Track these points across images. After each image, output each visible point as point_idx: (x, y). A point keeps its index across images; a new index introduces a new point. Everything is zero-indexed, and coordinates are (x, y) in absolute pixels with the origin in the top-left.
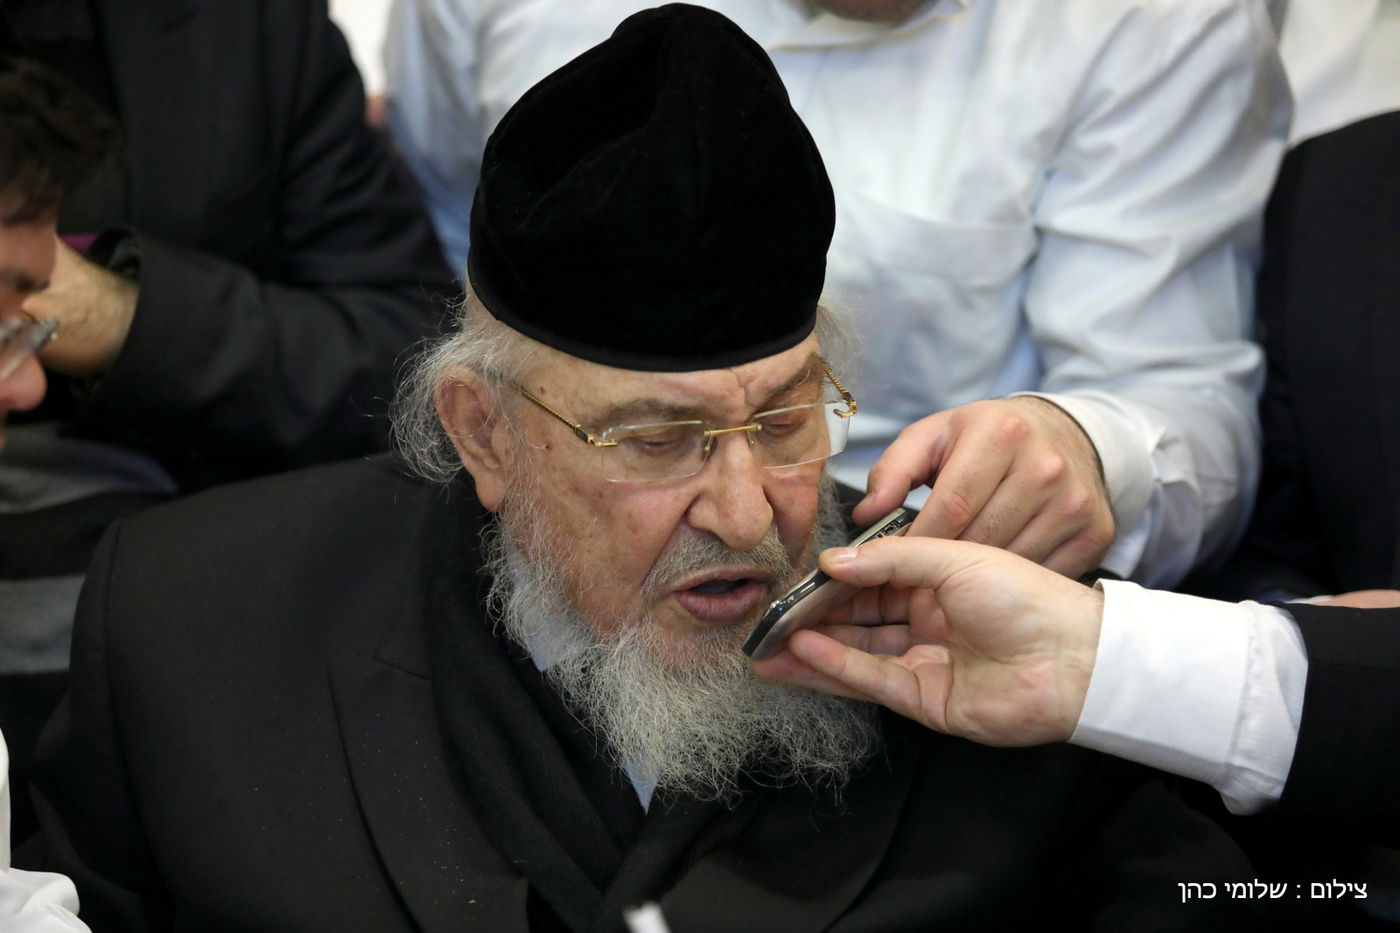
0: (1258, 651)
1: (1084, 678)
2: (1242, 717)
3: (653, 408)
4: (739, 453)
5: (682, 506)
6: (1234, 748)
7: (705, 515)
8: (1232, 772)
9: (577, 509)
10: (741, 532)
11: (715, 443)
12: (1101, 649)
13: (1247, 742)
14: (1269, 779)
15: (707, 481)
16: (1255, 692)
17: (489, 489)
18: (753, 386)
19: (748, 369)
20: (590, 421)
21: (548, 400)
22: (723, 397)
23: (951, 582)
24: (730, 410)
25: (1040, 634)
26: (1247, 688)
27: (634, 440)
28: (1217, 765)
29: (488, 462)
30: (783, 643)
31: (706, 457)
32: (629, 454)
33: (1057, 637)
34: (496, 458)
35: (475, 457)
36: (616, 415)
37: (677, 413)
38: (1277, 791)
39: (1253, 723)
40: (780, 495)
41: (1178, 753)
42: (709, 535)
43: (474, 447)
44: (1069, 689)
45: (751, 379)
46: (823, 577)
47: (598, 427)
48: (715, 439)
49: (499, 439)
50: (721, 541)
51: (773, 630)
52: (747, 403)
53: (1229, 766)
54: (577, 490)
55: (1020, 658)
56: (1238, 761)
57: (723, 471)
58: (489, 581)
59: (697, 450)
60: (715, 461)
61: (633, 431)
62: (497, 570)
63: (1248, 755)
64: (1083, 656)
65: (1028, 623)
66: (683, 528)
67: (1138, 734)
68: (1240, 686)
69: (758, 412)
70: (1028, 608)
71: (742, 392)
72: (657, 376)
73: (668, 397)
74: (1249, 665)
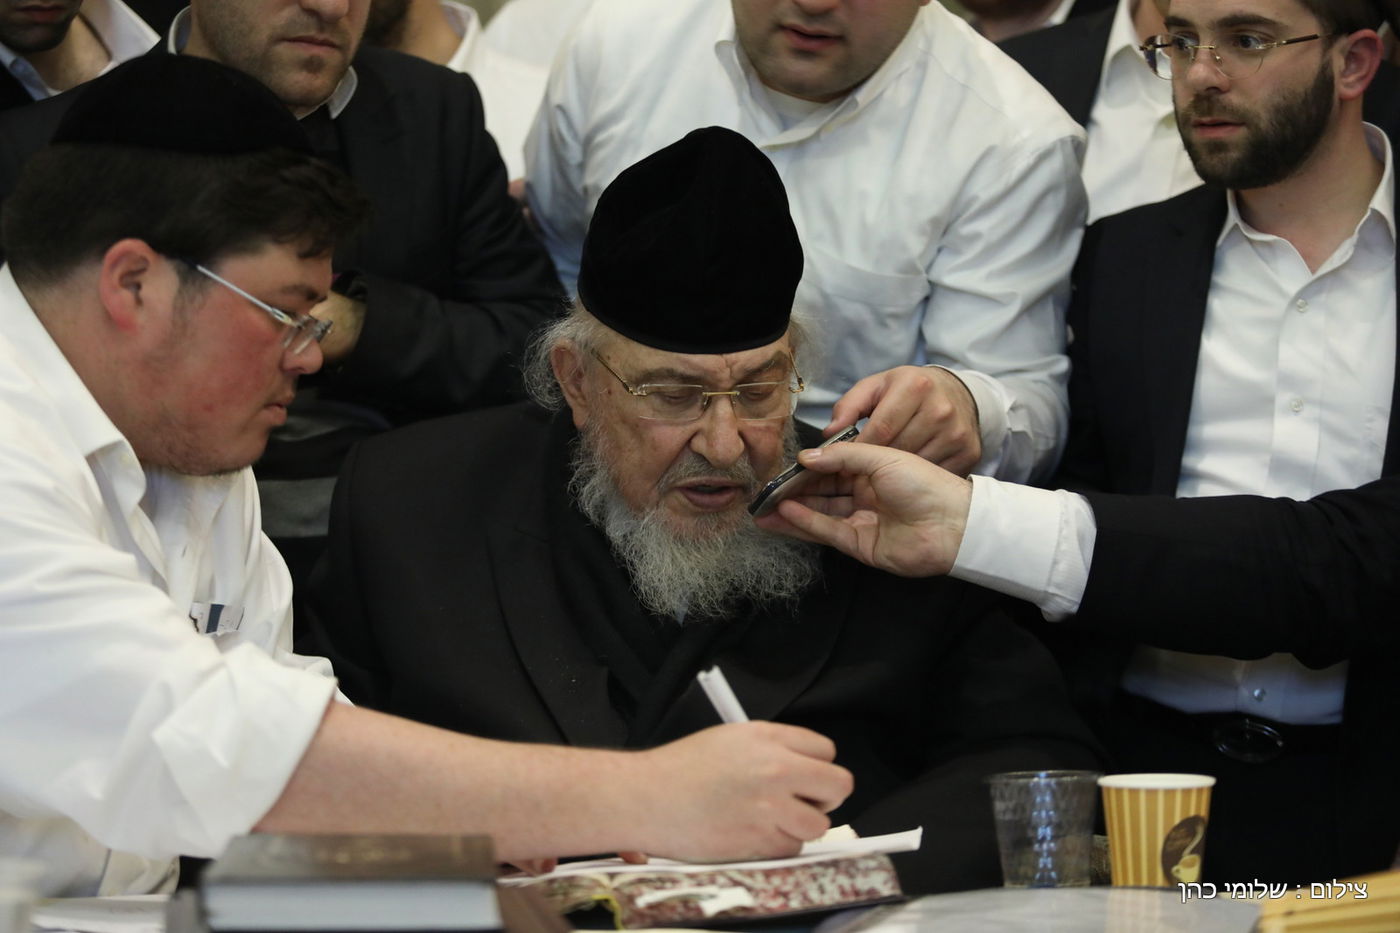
0: (1066, 522)
1: (959, 537)
2: (1055, 563)
3: (670, 374)
4: (724, 408)
5: (687, 436)
6: (1049, 584)
7: (700, 444)
8: (1048, 596)
9: (624, 433)
10: (721, 458)
11: (710, 401)
12: (969, 518)
13: (1057, 578)
14: (1069, 601)
15: (703, 423)
16: (1064, 547)
17: (580, 416)
18: (735, 368)
19: (733, 356)
20: (634, 379)
21: (611, 364)
22: (715, 372)
23: (879, 472)
24: (720, 381)
25: (932, 509)
26: (1059, 544)
27: (659, 393)
28: (1039, 592)
29: (580, 400)
30: (774, 507)
31: (704, 409)
32: (656, 401)
33: (942, 510)
34: (583, 398)
35: (572, 396)
36: (649, 376)
37: (685, 379)
38: (1075, 609)
39: (1062, 566)
40: (752, 437)
41: (1017, 585)
42: (701, 457)
43: (572, 390)
44: (949, 543)
45: (734, 363)
46: (800, 467)
47: (638, 382)
48: (710, 398)
50: (708, 463)
51: (767, 500)
52: (731, 377)
53: (1046, 592)
54: (624, 421)
55: (919, 522)
56: (1052, 590)
57: (713, 417)
58: (572, 474)
59: (699, 404)
60: (709, 412)
61: (659, 388)
62: (577, 468)
63: (1058, 586)
64: (959, 522)
65: (927, 500)
66: (686, 450)
67: (991, 572)
68: (1055, 544)
69: (740, 383)
70: (926, 492)
71: (729, 370)
72: (675, 355)
73: (680, 369)
74: (1061, 531)
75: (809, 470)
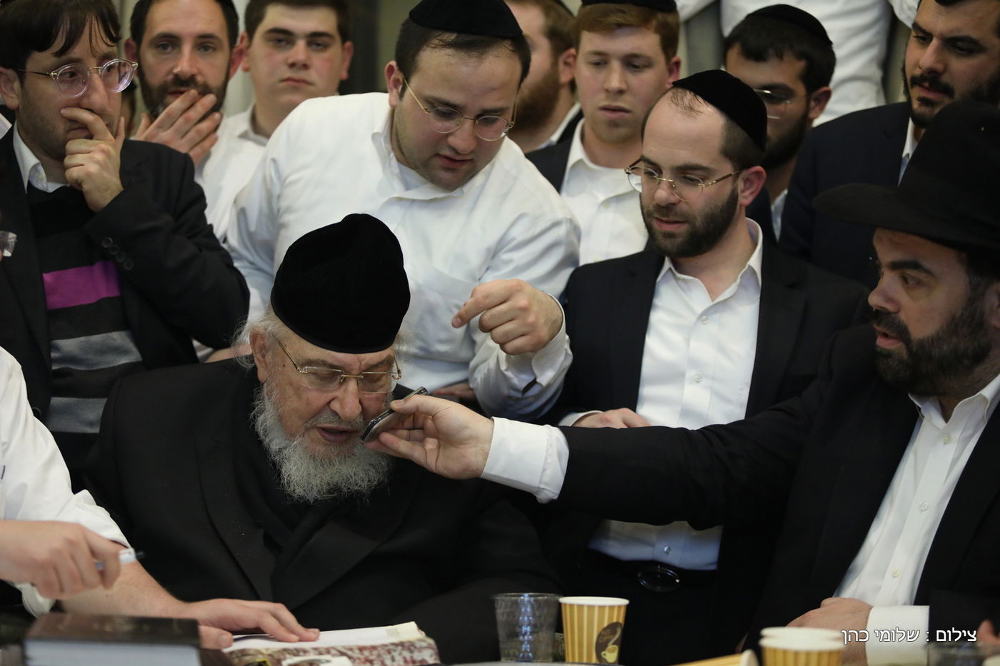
0: (551, 445)
1: (486, 455)
2: (544, 470)
3: (324, 363)
4: (352, 386)
5: (328, 400)
6: (541, 482)
7: (336, 406)
8: (540, 490)
9: (290, 392)
10: (348, 415)
11: (345, 379)
12: (492, 444)
13: (546, 479)
14: (553, 493)
15: (339, 393)
16: (549, 460)
17: (262, 374)
18: (363, 363)
19: (363, 356)
20: (300, 363)
21: (287, 350)
22: (350, 365)
23: (439, 415)
24: (352, 370)
25: (471, 438)
26: (546, 459)
27: (315, 373)
28: (535, 487)
29: (264, 365)
30: (376, 436)
31: (341, 384)
32: (313, 378)
33: (474, 439)
34: (266, 364)
35: (259, 360)
36: (310, 363)
37: (332, 366)
38: (556, 497)
39: (548, 472)
40: (366, 403)
41: (520, 483)
42: (335, 413)
43: (260, 358)
44: (480, 458)
45: (363, 360)
47: (303, 365)
48: (345, 378)
49: (269, 358)
50: (339, 417)
52: (360, 368)
53: (539, 488)
54: (291, 384)
55: (462, 446)
56: (542, 486)
57: (345, 391)
58: (254, 409)
59: (338, 381)
60: (343, 387)
61: (316, 370)
62: (257, 405)
63: (546, 484)
64: (486, 446)
65: (466, 433)
66: (326, 407)
67: (506, 476)
68: (543, 458)
69: (364, 371)
70: (466, 427)
71: (359, 364)
72: (328, 351)
73: (330, 361)
74: (547, 450)
75: (398, 413)
